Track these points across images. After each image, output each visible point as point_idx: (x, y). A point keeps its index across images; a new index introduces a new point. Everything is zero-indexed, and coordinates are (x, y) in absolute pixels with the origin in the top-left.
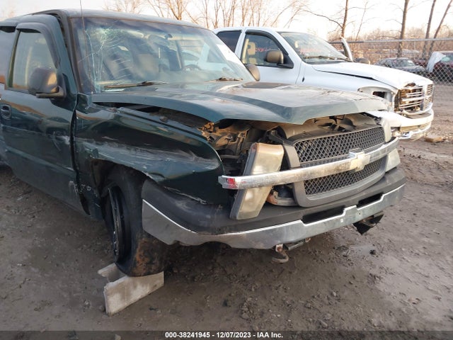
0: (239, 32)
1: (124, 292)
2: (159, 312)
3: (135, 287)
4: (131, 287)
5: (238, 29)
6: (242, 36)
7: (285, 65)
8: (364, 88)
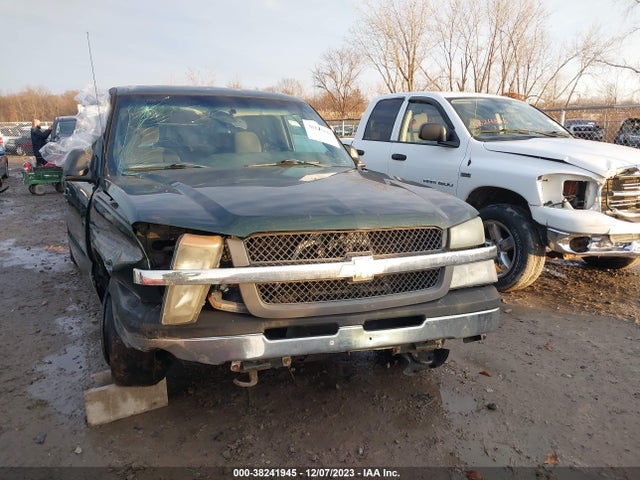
0: (403, 99)
1: (110, 404)
2: (141, 432)
3: (125, 399)
4: (119, 399)
5: (402, 96)
6: (405, 104)
7: (449, 143)
8: (550, 175)
